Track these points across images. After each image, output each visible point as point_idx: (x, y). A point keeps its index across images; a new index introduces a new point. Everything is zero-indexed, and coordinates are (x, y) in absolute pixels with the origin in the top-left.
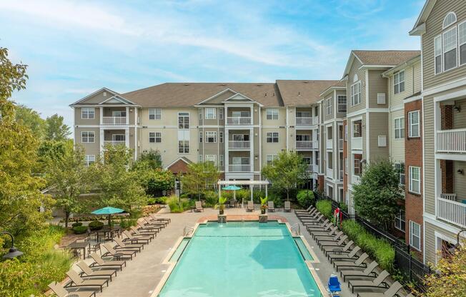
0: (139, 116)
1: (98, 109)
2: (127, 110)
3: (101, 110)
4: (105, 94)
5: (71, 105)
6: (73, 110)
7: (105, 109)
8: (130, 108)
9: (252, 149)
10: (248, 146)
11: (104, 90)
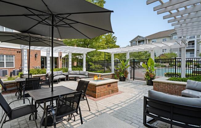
0: (149, 42)
1: (136, 42)
2: (145, 40)
3: (138, 42)
4: (139, 37)
5: (130, 42)
6: (130, 43)
7: (138, 41)
8: (146, 40)
9: (195, 48)
10: (194, 47)
11: (138, 36)
